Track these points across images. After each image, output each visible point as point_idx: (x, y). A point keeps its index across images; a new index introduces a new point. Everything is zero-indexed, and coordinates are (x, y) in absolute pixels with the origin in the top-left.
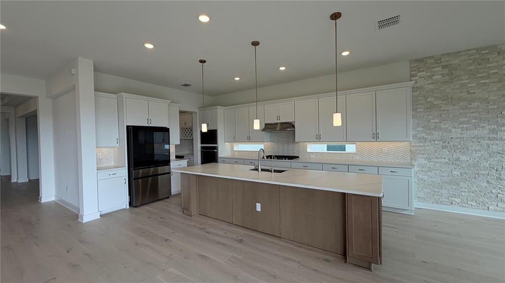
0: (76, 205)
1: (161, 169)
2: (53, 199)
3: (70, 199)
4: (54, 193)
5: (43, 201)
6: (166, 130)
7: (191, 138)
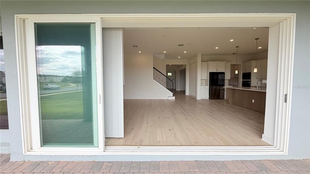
0: (195, 96)
1: (221, 88)
2: (188, 95)
3: (193, 94)
4: (188, 93)
5: (186, 95)
6: (223, 73)
7: (237, 77)
